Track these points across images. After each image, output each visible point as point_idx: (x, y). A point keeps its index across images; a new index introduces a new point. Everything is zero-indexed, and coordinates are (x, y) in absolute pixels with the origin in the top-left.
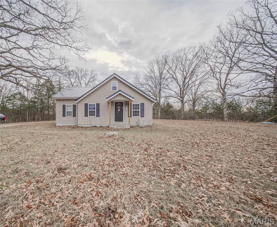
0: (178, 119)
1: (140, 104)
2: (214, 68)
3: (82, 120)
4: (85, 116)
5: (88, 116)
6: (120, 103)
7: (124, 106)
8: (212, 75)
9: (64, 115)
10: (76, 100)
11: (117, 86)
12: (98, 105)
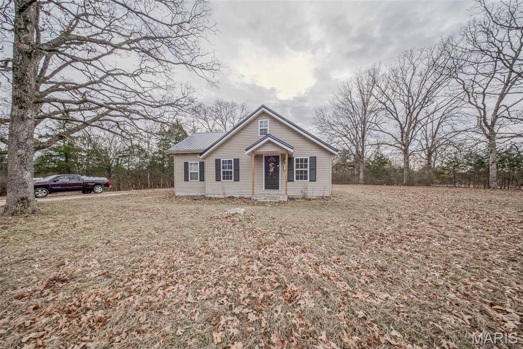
0: (397, 185)
1: (309, 158)
2: (472, 86)
3: (212, 187)
4: (216, 181)
5: (220, 181)
6: (274, 157)
7: (280, 162)
8: (466, 99)
9: (186, 179)
10: (201, 154)
11: (268, 128)
12: (237, 161)
